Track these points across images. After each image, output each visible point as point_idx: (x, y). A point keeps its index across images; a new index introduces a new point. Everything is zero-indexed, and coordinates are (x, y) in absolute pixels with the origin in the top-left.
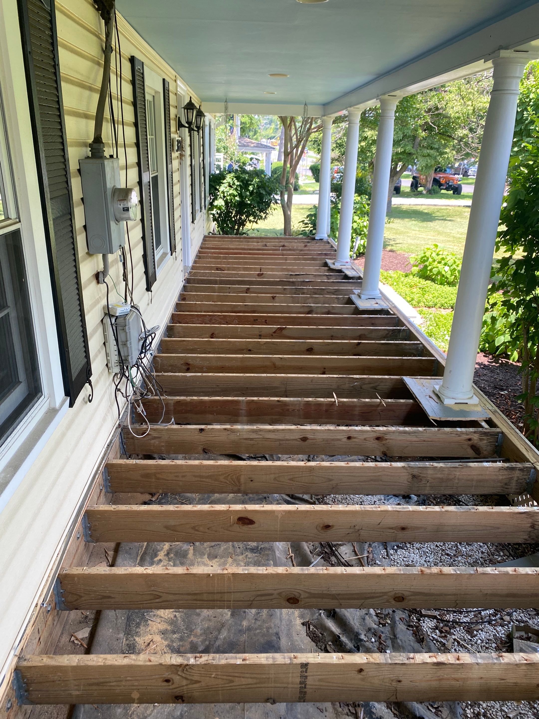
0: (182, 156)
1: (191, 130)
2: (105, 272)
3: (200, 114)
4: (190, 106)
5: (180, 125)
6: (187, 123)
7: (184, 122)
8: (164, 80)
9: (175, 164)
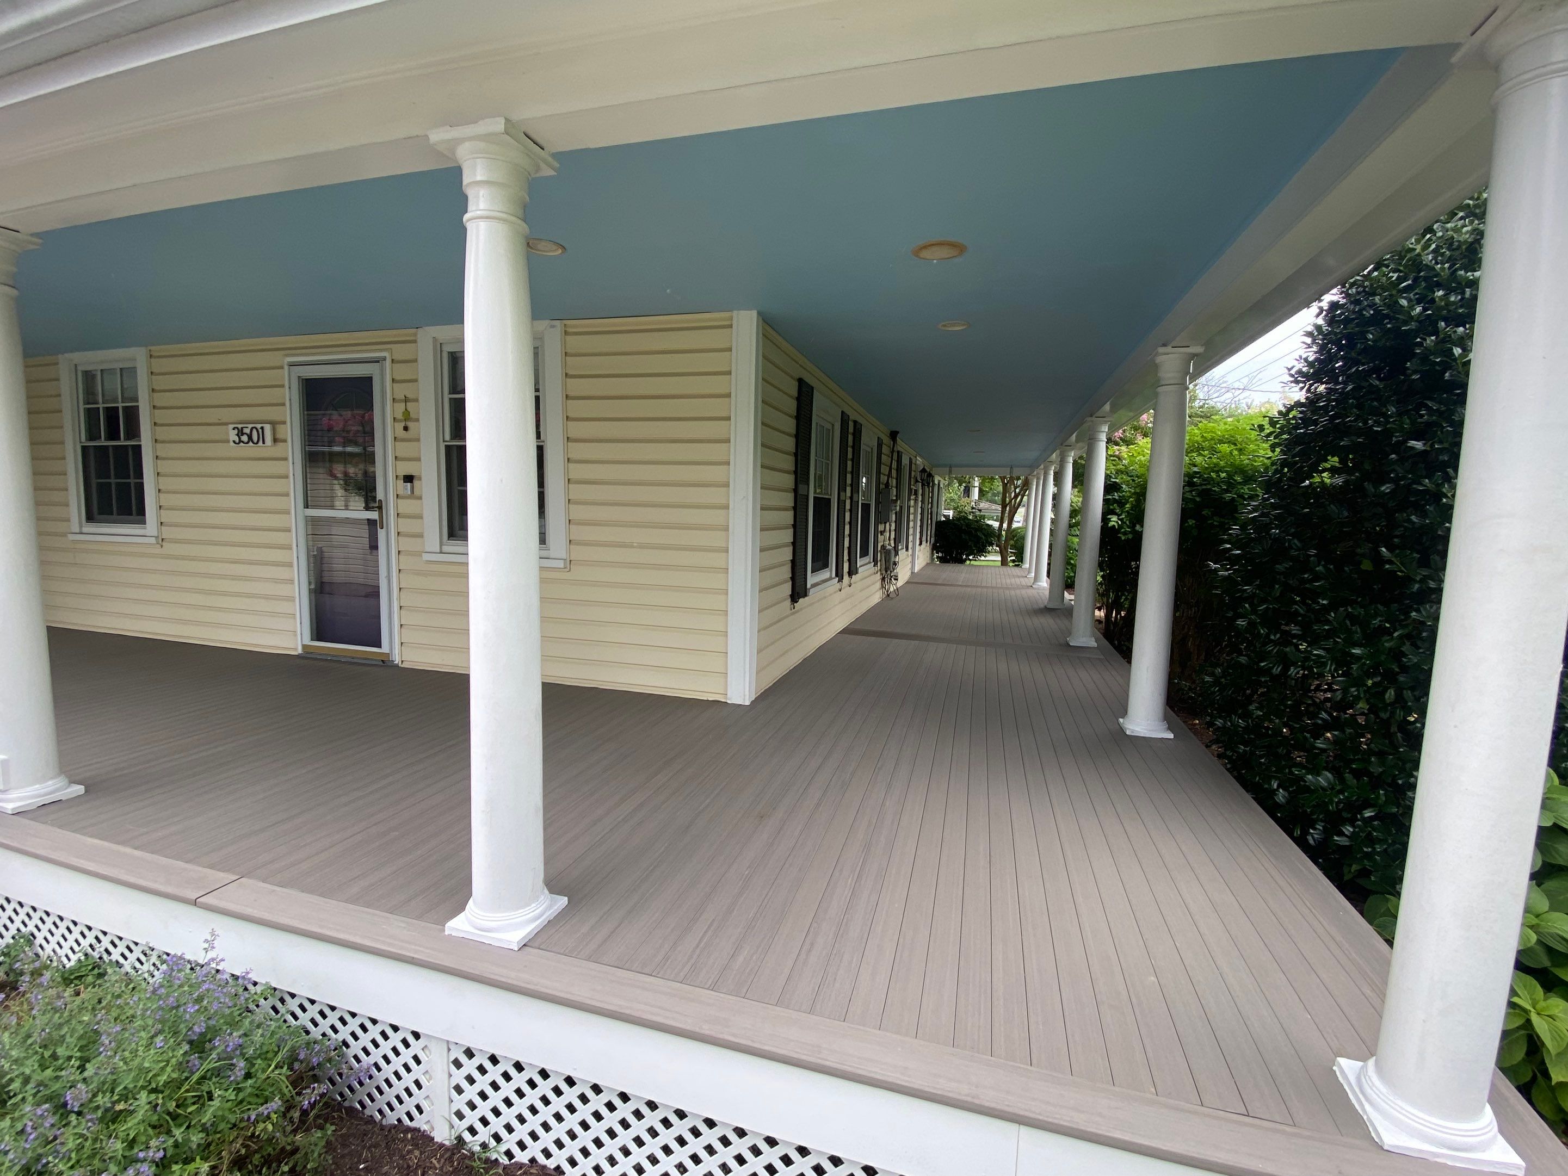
0: (916, 500)
1: (923, 485)
2: (883, 531)
3: (930, 476)
4: (924, 470)
5: (917, 481)
6: (920, 480)
9: (912, 503)
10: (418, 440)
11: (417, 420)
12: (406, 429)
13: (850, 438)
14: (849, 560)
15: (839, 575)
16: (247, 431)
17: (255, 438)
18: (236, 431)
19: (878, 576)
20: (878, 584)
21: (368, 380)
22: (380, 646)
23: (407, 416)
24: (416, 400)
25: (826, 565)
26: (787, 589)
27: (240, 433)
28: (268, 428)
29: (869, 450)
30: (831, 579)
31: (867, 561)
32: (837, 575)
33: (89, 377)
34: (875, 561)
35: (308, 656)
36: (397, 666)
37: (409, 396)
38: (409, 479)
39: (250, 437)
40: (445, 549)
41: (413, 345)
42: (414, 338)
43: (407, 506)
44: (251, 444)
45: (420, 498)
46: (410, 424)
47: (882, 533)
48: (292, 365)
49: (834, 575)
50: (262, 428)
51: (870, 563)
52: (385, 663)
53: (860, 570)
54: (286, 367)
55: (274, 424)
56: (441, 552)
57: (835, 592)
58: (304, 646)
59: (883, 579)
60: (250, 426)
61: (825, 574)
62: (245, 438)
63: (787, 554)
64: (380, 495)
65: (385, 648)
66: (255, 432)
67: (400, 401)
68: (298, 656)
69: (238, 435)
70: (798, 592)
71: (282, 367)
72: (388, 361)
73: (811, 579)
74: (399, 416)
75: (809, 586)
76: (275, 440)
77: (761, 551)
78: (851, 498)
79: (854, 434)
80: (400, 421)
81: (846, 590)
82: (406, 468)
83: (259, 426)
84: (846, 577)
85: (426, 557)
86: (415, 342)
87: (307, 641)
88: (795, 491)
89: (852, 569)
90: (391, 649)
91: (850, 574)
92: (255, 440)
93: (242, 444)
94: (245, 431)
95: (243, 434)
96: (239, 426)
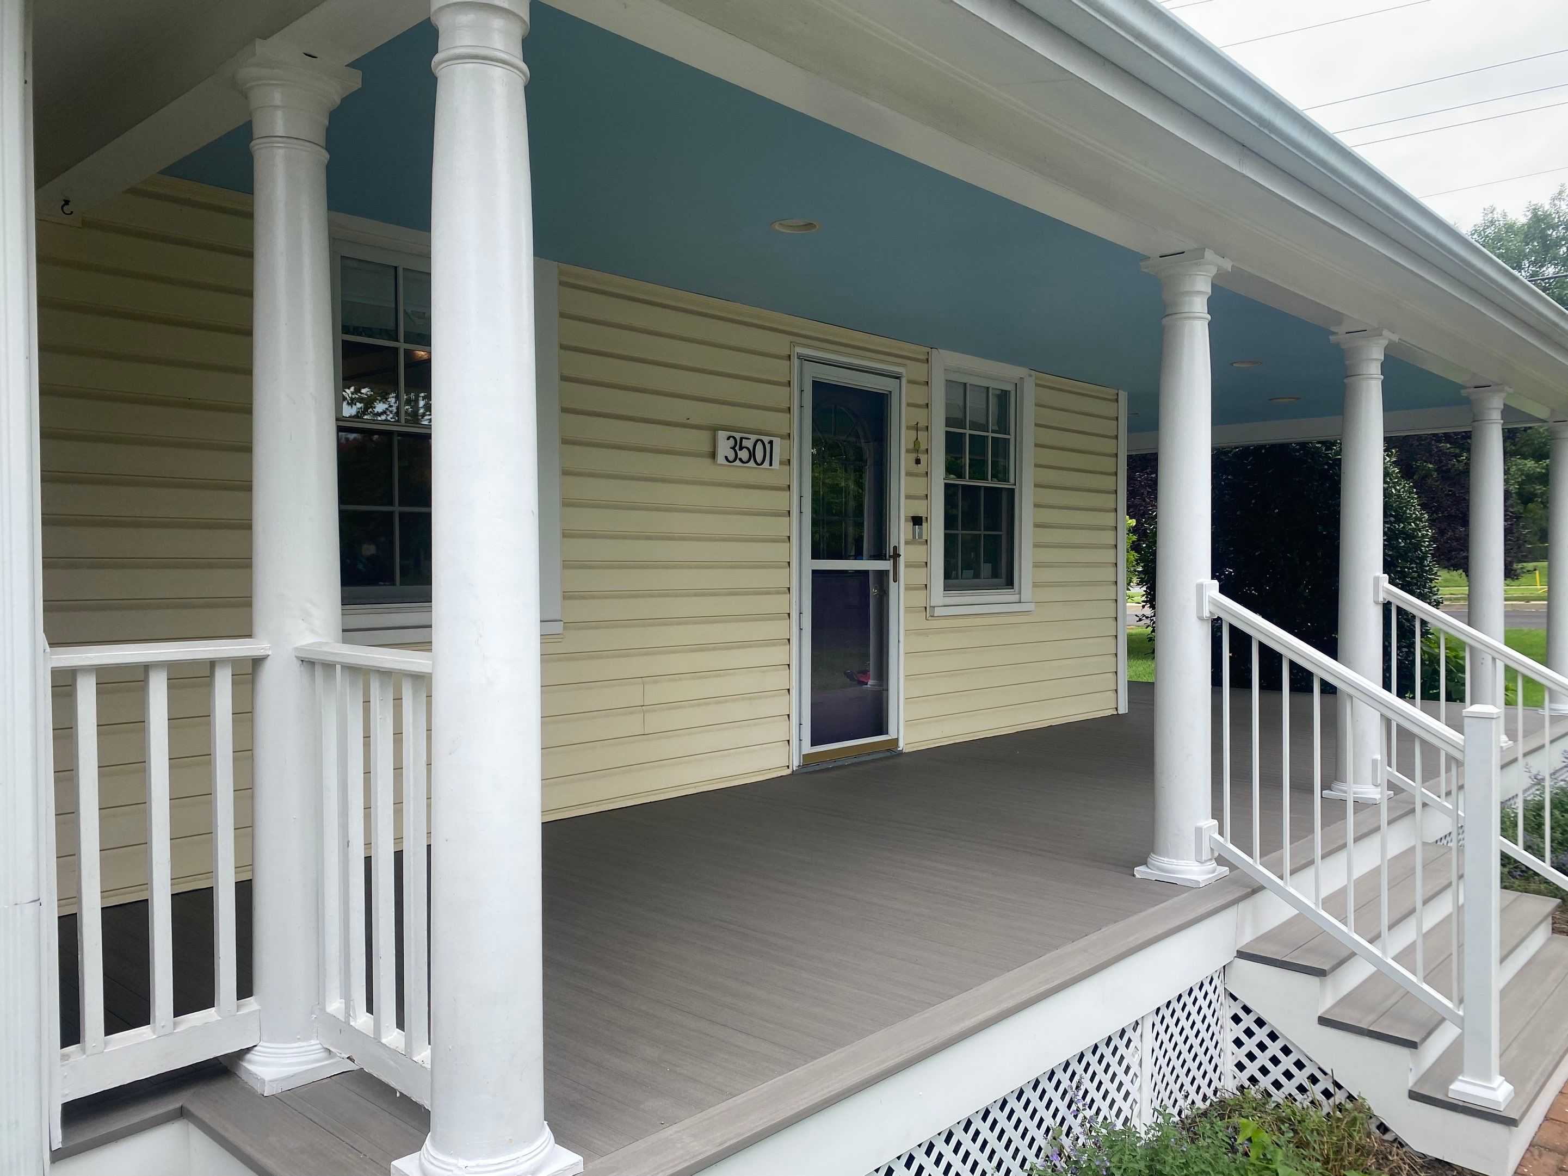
10: (926, 475)
11: (927, 452)
12: (918, 461)
16: (750, 444)
17: (759, 457)
18: (732, 441)
21: (885, 397)
22: (885, 731)
23: (917, 447)
24: (928, 430)
27: (738, 445)
28: (776, 443)
35: (802, 770)
36: (900, 751)
37: (921, 424)
38: (917, 521)
39: (752, 455)
40: (945, 600)
42: (928, 358)
43: (914, 553)
44: (752, 464)
45: (927, 542)
46: (921, 457)
48: (803, 359)
50: (771, 442)
52: (894, 751)
54: (796, 362)
56: (945, 605)
58: (801, 757)
60: (754, 438)
62: (744, 454)
64: (893, 541)
65: (894, 731)
66: (759, 447)
67: (911, 428)
68: (794, 774)
69: (733, 448)
72: (904, 381)
74: (912, 446)
80: (912, 451)
82: (919, 509)
83: (766, 439)
86: (928, 362)
87: (808, 749)
90: (898, 733)
92: (759, 459)
93: (738, 463)
94: (745, 443)
95: (741, 449)
96: (738, 436)
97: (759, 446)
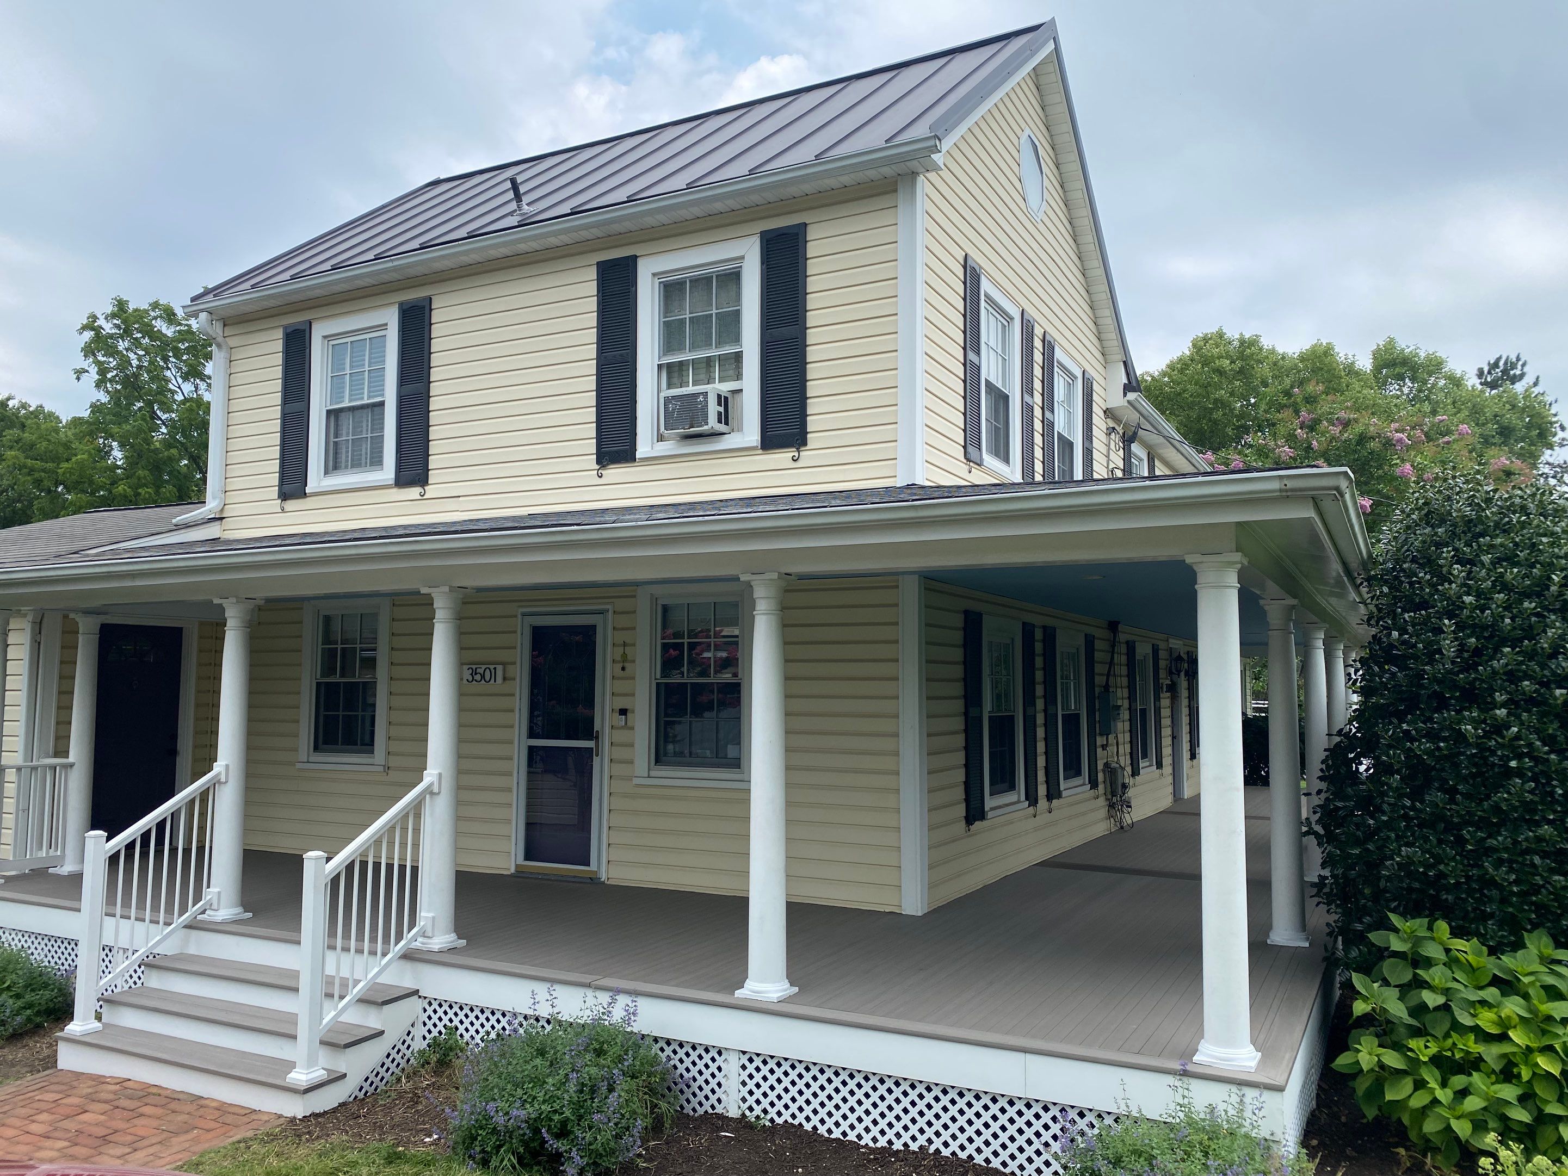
1: (1187, 676)
2: (1107, 745)
5: (1171, 673)
6: (1177, 671)
7: (1174, 671)
8: (1153, 645)
9: (1165, 702)
10: (633, 678)
11: (634, 661)
12: (623, 669)
13: (1039, 647)
14: (1047, 782)
15: (1032, 799)
16: (481, 671)
17: (487, 677)
18: (470, 671)
19: (1102, 802)
20: (1103, 812)
21: (593, 628)
22: (589, 865)
23: (625, 658)
24: (634, 645)
25: (1012, 787)
26: (961, 810)
27: (474, 672)
28: (500, 668)
29: (1074, 651)
30: (1019, 802)
31: (1081, 782)
32: (1027, 799)
33: (327, 620)
34: (1094, 784)
35: (520, 874)
36: (603, 882)
37: (627, 641)
38: (623, 712)
39: (483, 677)
40: (653, 773)
41: (634, 599)
42: (634, 594)
43: (619, 736)
44: (483, 682)
45: (632, 728)
46: (626, 665)
47: (1104, 747)
48: (524, 615)
49: (1023, 797)
50: (495, 669)
51: (1084, 784)
52: (594, 880)
53: (1064, 794)
54: (519, 616)
55: (504, 664)
56: (649, 777)
57: (1027, 818)
58: (517, 866)
59: (1111, 806)
60: (484, 667)
61: (1011, 797)
62: (478, 677)
63: (960, 775)
64: (597, 727)
65: (593, 866)
67: (619, 646)
68: (511, 876)
69: (472, 674)
70: (974, 813)
71: (516, 616)
72: (611, 612)
73: (989, 802)
74: (618, 658)
75: (986, 809)
76: (505, 679)
77: (928, 773)
78: (1045, 711)
79: (1044, 641)
80: (619, 662)
81: (1044, 818)
82: (621, 703)
83: (492, 667)
84: (1043, 803)
85: (636, 781)
86: (634, 596)
87: (521, 860)
88: (966, 714)
89: (1051, 792)
90: (599, 867)
91: (1050, 797)
92: (487, 679)
93: (474, 682)
94: (478, 671)
95: (476, 674)
96: (474, 667)
97: (488, 670)
